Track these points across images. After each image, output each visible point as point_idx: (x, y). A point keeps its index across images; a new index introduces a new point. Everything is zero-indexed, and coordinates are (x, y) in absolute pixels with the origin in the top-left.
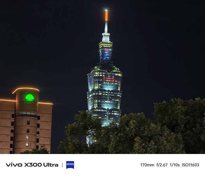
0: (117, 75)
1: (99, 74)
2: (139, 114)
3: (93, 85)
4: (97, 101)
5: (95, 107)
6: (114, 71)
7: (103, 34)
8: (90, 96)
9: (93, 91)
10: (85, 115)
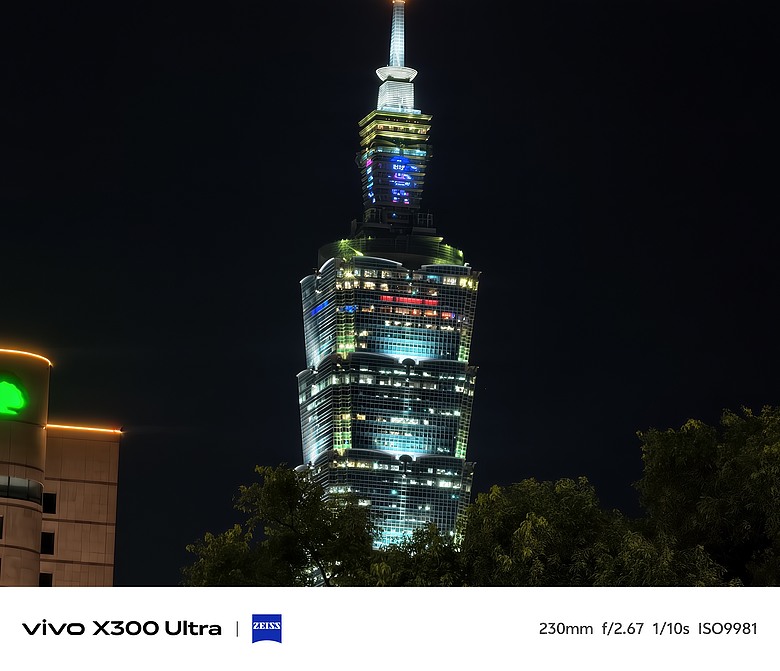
0: (452, 281)
1: (362, 280)
2: (564, 485)
3: (327, 335)
4: (347, 417)
5: (340, 449)
6: (439, 262)
7: (382, 73)
8: (316, 390)
9: (331, 364)
10: (289, 489)
